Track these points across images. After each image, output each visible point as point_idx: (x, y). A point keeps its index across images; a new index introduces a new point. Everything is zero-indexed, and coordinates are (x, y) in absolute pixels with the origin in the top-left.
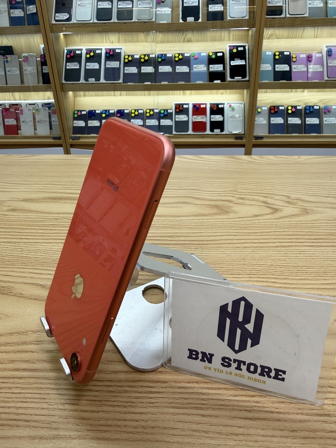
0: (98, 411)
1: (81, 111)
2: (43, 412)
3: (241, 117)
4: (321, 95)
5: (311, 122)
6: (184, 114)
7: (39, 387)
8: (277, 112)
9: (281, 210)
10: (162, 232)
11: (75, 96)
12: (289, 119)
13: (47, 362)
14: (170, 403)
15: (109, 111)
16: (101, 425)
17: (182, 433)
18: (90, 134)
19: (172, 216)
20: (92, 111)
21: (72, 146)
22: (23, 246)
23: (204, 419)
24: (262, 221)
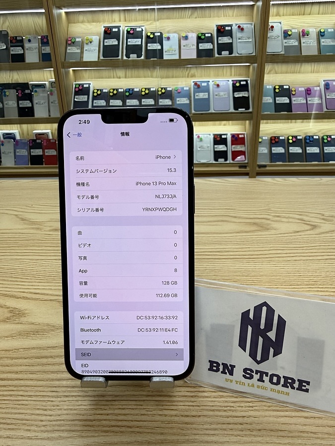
0: (199, 416)
2: (144, 418)
4: (320, 126)
5: (311, 151)
7: (132, 394)
8: (278, 142)
9: (320, 227)
12: (290, 148)
14: (269, 407)
16: (207, 429)
17: (291, 435)
23: (308, 420)
24: (304, 236)
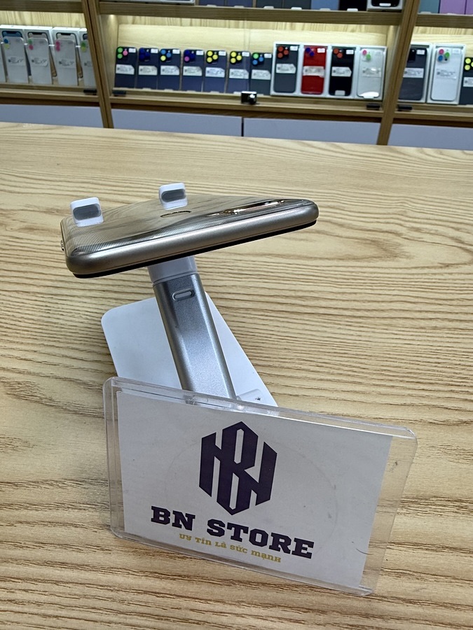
1: (128, 48)
3: (380, 73)
6: (290, 63)
10: (287, 287)
11: (119, 23)
13: (102, 549)
15: (171, 50)
18: (142, 88)
19: (300, 257)
20: (146, 49)
21: (115, 105)
22: (50, 300)
24: (457, 276)
